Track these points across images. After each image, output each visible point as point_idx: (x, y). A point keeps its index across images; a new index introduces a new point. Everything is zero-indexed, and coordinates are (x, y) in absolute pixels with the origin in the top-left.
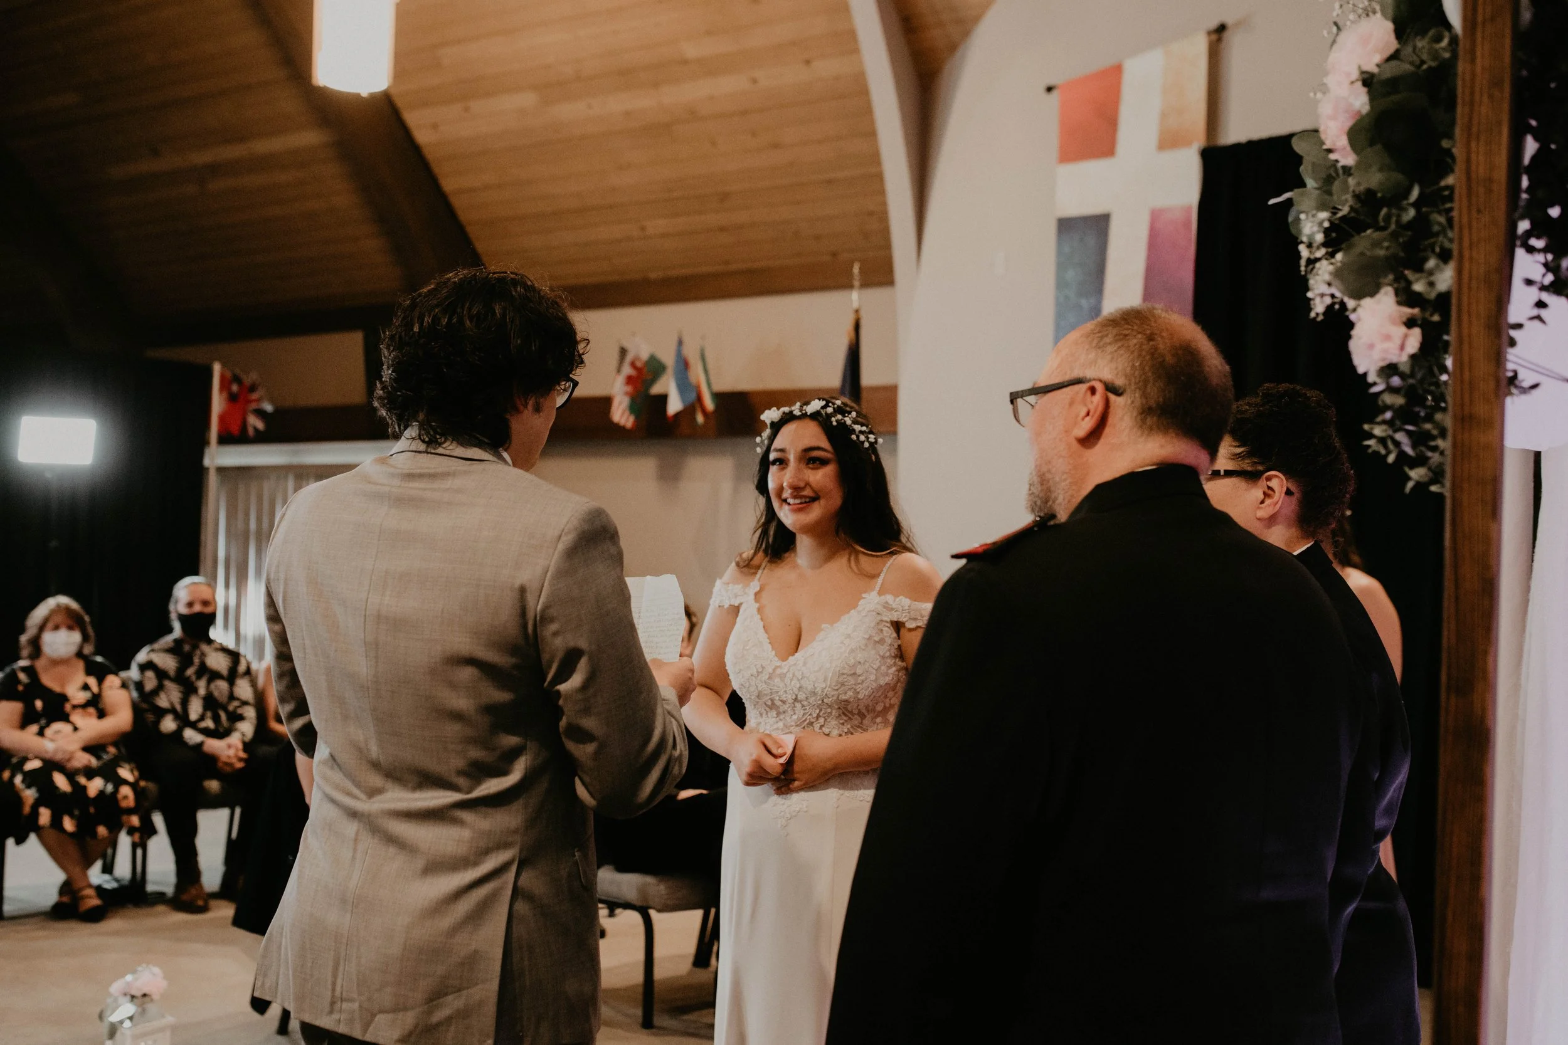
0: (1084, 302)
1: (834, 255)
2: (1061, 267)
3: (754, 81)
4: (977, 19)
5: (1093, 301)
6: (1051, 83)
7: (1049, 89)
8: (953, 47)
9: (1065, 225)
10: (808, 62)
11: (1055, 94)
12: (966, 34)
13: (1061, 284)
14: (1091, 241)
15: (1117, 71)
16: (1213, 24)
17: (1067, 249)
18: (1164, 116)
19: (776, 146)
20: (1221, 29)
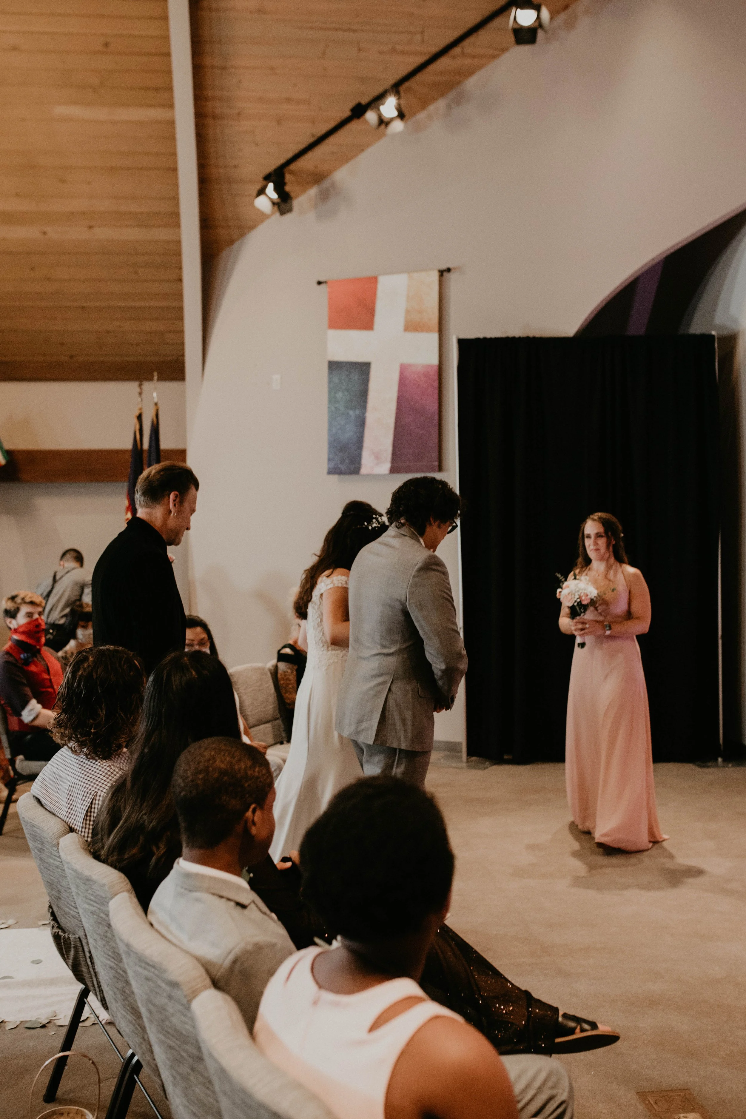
0: (351, 412)
1: (71, 357)
2: (332, 390)
3: (45, 233)
4: (252, 228)
5: (358, 412)
6: (322, 279)
7: (319, 283)
8: (231, 242)
9: (334, 366)
10: (90, 227)
11: (323, 286)
12: (243, 235)
13: (332, 400)
14: (356, 377)
15: (374, 280)
16: (444, 267)
17: (336, 380)
18: (408, 312)
19: (49, 279)
20: (449, 270)
